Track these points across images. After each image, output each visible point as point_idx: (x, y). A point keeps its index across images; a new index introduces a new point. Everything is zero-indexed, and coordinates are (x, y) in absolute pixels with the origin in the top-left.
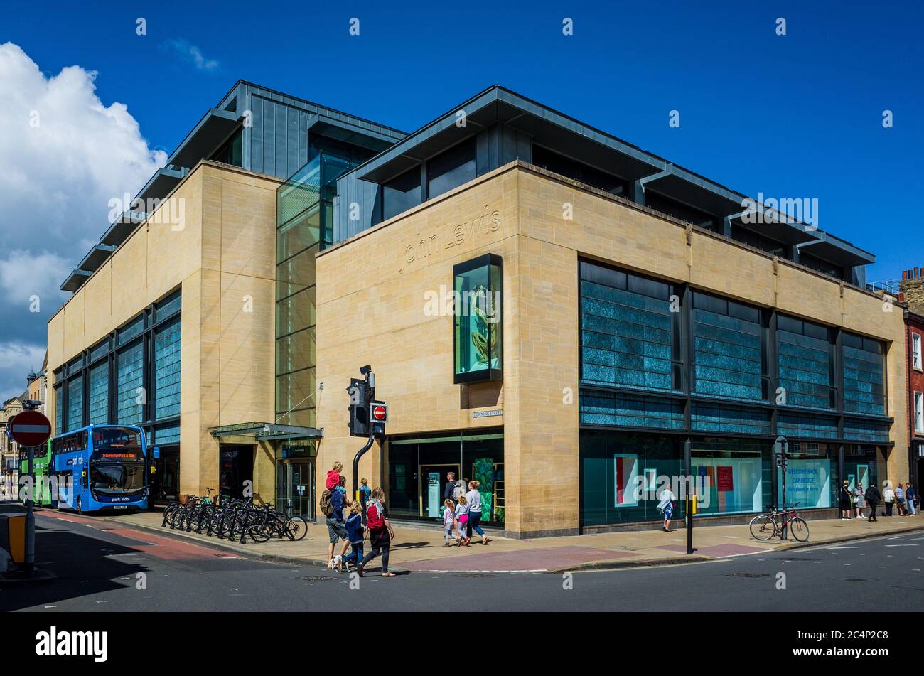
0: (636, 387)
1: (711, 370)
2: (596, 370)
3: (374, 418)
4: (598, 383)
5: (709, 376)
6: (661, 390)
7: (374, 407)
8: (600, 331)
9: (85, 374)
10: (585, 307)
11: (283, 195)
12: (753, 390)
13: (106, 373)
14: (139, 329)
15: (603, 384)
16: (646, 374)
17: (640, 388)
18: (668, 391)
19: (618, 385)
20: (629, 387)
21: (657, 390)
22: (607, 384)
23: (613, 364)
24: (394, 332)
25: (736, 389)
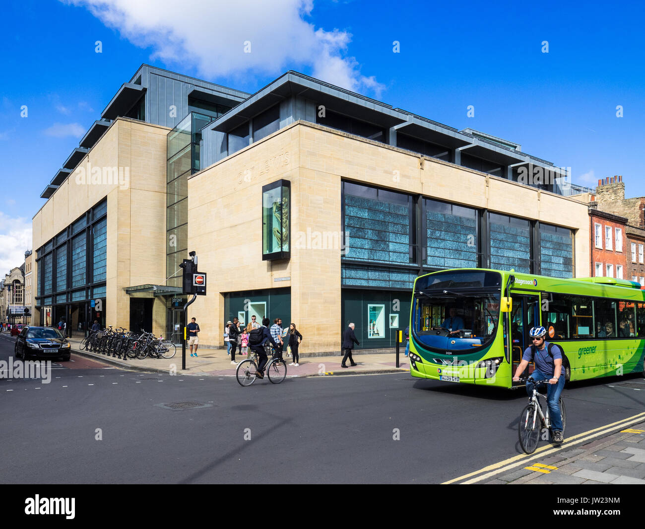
0: (383, 262)
1: (439, 250)
2: (354, 251)
3: (196, 283)
4: (356, 260)
5: (437, 254)
6: (401, 264)
7: (196, 276)
8: (358, 226)
9: (54, 252)
10: (347, 212)
11: (171, 138)
12: (471, 263)
13: (65, 252)
14: (84, 224)
15: (359, 260)
16: (391, 253)
17: (386, 262)
18: (406, 264)
19: (370, 261)
20: (378, 262)
21: (399, 264)
22: (362, 260)
23: (367, 247)
24: (231, 227)
25: (457, 262)
